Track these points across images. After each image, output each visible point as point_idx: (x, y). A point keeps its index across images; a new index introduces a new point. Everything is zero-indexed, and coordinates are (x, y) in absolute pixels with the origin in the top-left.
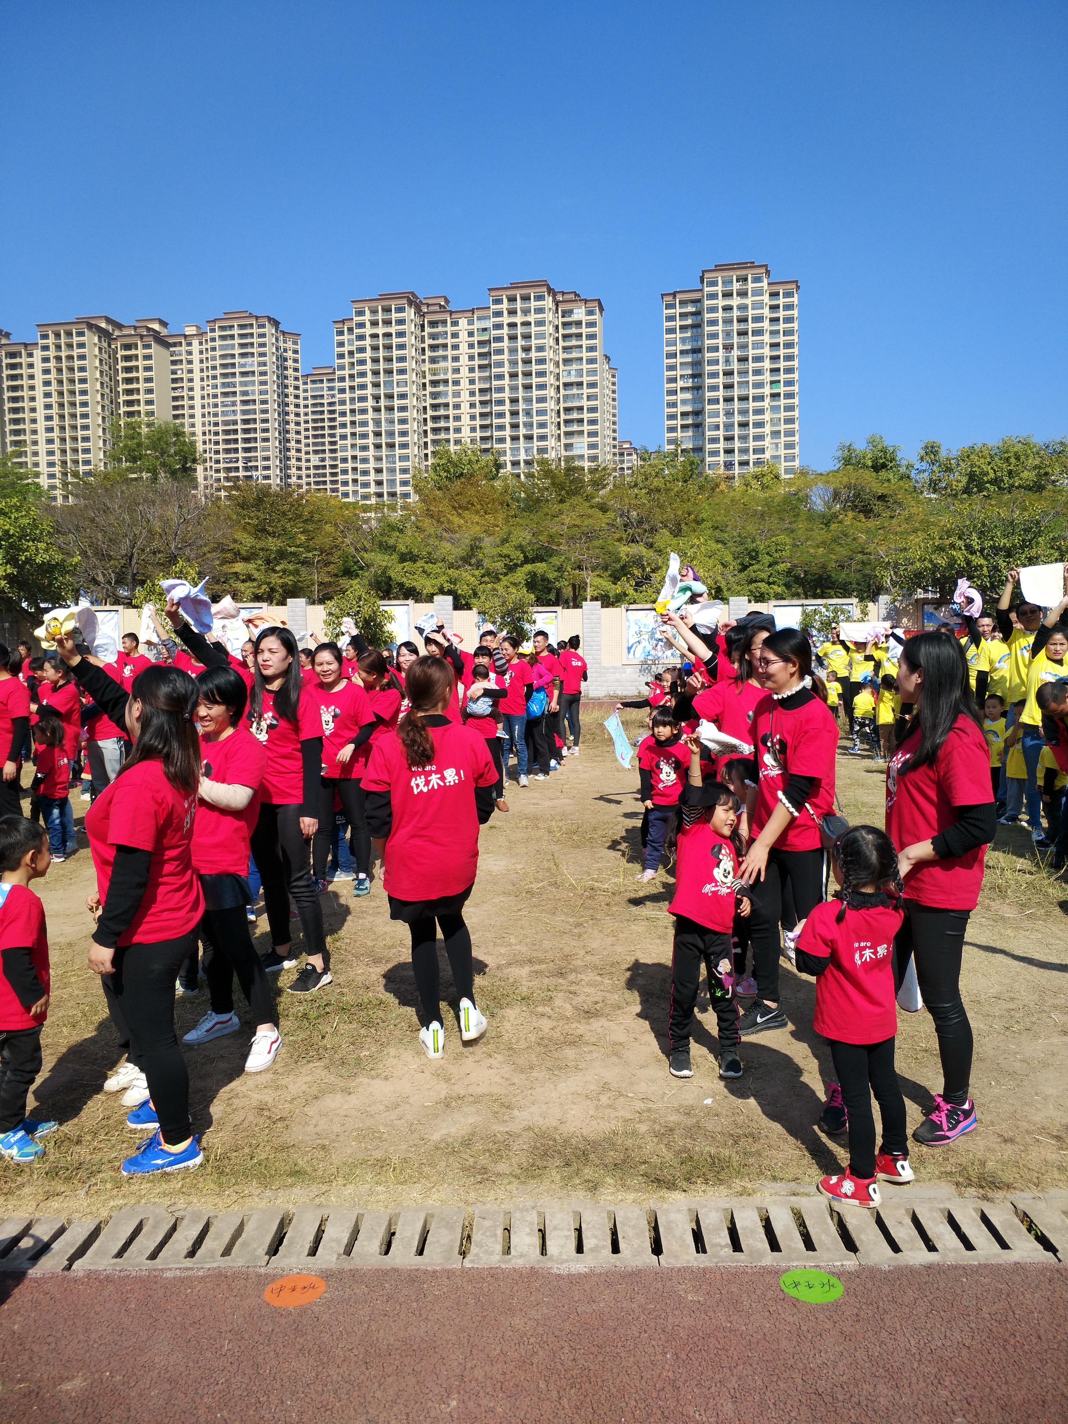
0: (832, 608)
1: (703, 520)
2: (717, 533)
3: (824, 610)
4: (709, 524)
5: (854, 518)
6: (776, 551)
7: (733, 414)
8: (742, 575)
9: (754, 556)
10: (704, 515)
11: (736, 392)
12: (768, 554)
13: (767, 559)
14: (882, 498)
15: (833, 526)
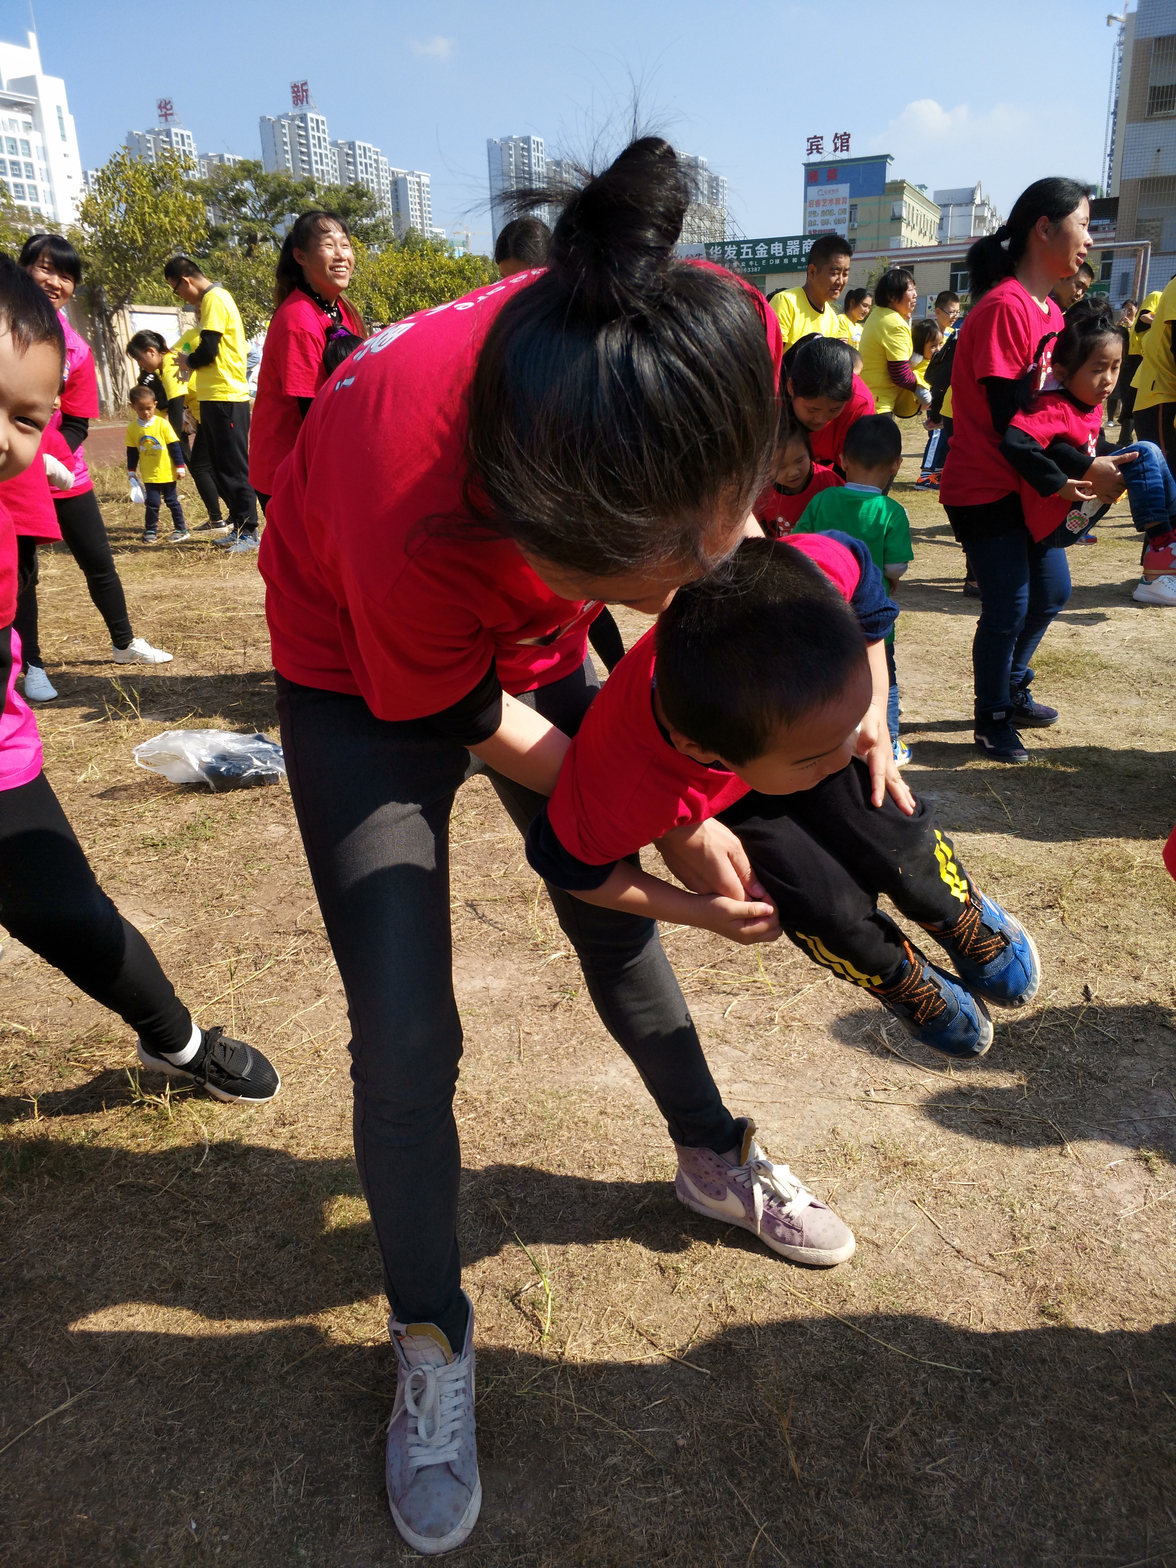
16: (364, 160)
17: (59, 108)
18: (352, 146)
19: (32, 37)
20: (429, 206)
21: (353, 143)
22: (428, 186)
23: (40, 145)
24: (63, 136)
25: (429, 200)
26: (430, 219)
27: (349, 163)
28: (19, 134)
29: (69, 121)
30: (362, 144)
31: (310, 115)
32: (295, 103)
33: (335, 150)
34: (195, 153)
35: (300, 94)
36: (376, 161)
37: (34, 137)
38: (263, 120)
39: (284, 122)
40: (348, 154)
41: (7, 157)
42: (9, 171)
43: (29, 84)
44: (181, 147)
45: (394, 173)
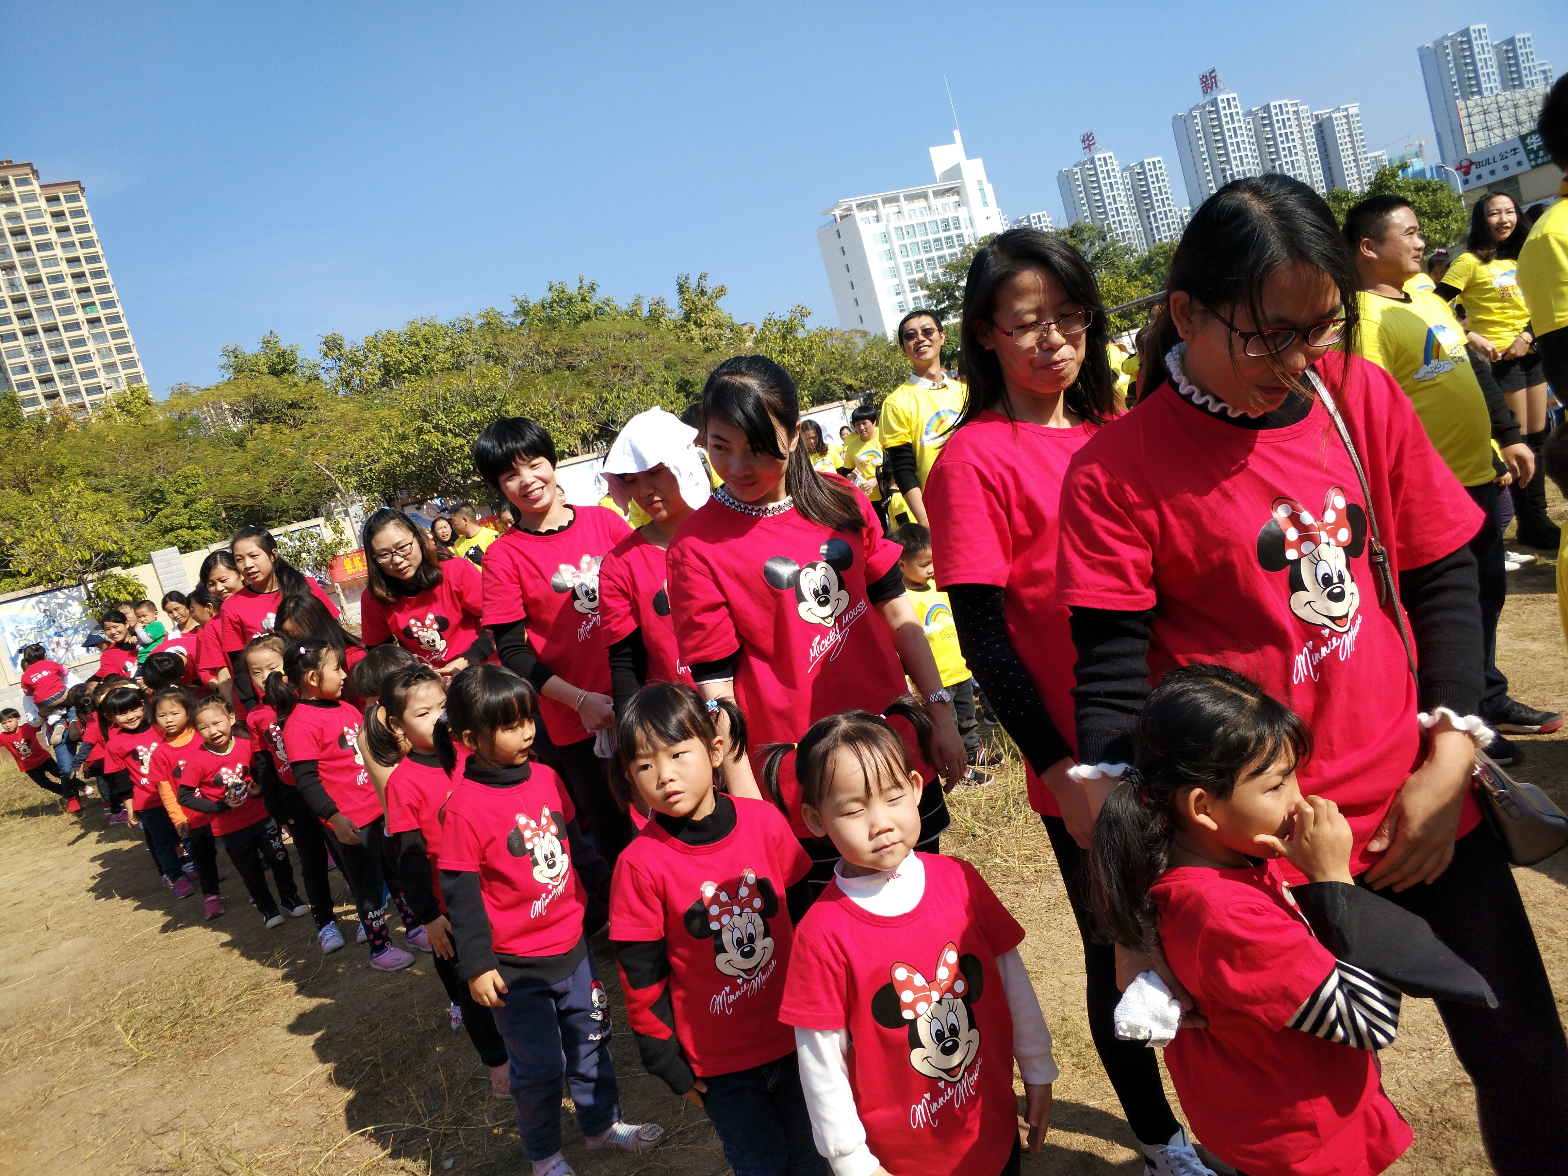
0: (297, 534)
1: (63, 468)
2: (92, 480)
3: (286, 540)
4: (78, 471)
5: (274, 431)
6: (188, 486)
7: (42, 349)
8: (150, 526)
9: (157, 498)
10: (64, 461)
11: (38, 322)
12: (177, 492)
13: (179, 499)
14: (293, 405)
15: (250, 445)
16: (1280, 118)
17: (980, 182)
18: (1267, 108)
19: (957, 134)
20: (1361, 134)
21: (1268, 106)
22: (1357, 115)
23: (967, 216)
24: (985, 203)
25: (1360, 128)
26: (1364, 146)
27: (1265, 125)
28: (950, 214)
29: (989, 188)
30: (1277, 103)
31: (1219, 98)
32: (1205, 92)
33: (1249, 119)
34: (1117, 169)
35: (1209, 82)
36: (1296, 112)
37: (962, 213)
38: (1175, 118)
39: (1195, 113)
40: (1263, 118)
41: (942, 235)
42: (945, 245)
43: (955, 172)
44: (1105, 169)
45: (1317, 116)
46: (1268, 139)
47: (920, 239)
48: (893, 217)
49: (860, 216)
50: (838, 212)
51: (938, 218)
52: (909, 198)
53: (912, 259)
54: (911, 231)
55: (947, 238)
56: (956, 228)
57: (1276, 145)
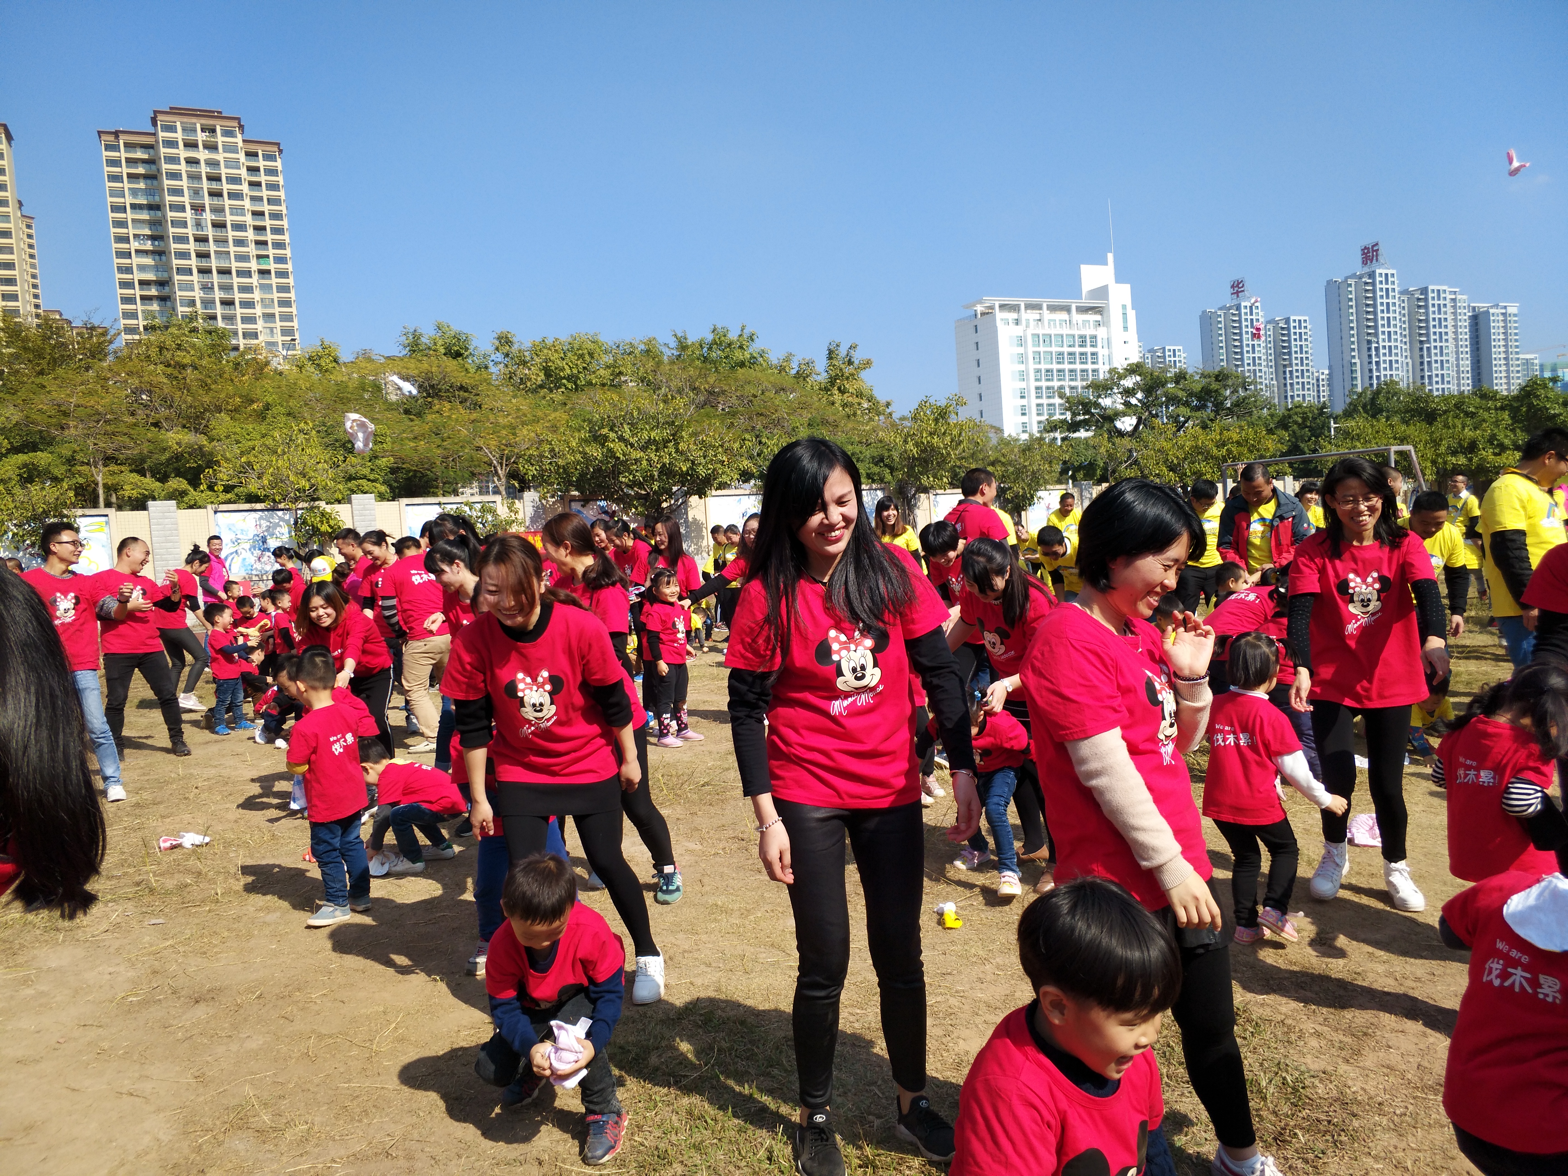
4: (283, 410)
7: (212, 288)
11: (214, 263)
16: (1436, 302)
17: (1124, 307)
18: (1424, 291)
19: (1110, 257)
20: (1516, 334)
21: (1426, 289)
22: (1515, 315)
23: (1105, 337)
24: (1126, 328)
25: (1516, 328)
26: (1517, 347)
27: (1419, 307)
28: (1089, 332)
29: (1132, 315)
30: (1436, 288)
31: (1378, 271)
32: (1364, 263)
33: (1405, 298)
34: (1261, 320)
35: (1370, 254)
36: (1454, 300)
37: (1101, 333)
38: (1329, 283)
39: (1351, 281)
40: (1419, 299)
41: (1077, 350)
42: (1078, 360)
43: (1102, 292)
44: (1249, 317)
45: (1474, 308)
46: (1420, 321)
47: (1055, 349)
48: (1032, 324)
49: (1000, 315)
50: (979, 308)
51: (1077, 333)
52: (1052, 308)
53: (1043, 366)
54: (1047, 339)
55: (1082, 354)
56: (1092, 346)
57: (1427, 328)
